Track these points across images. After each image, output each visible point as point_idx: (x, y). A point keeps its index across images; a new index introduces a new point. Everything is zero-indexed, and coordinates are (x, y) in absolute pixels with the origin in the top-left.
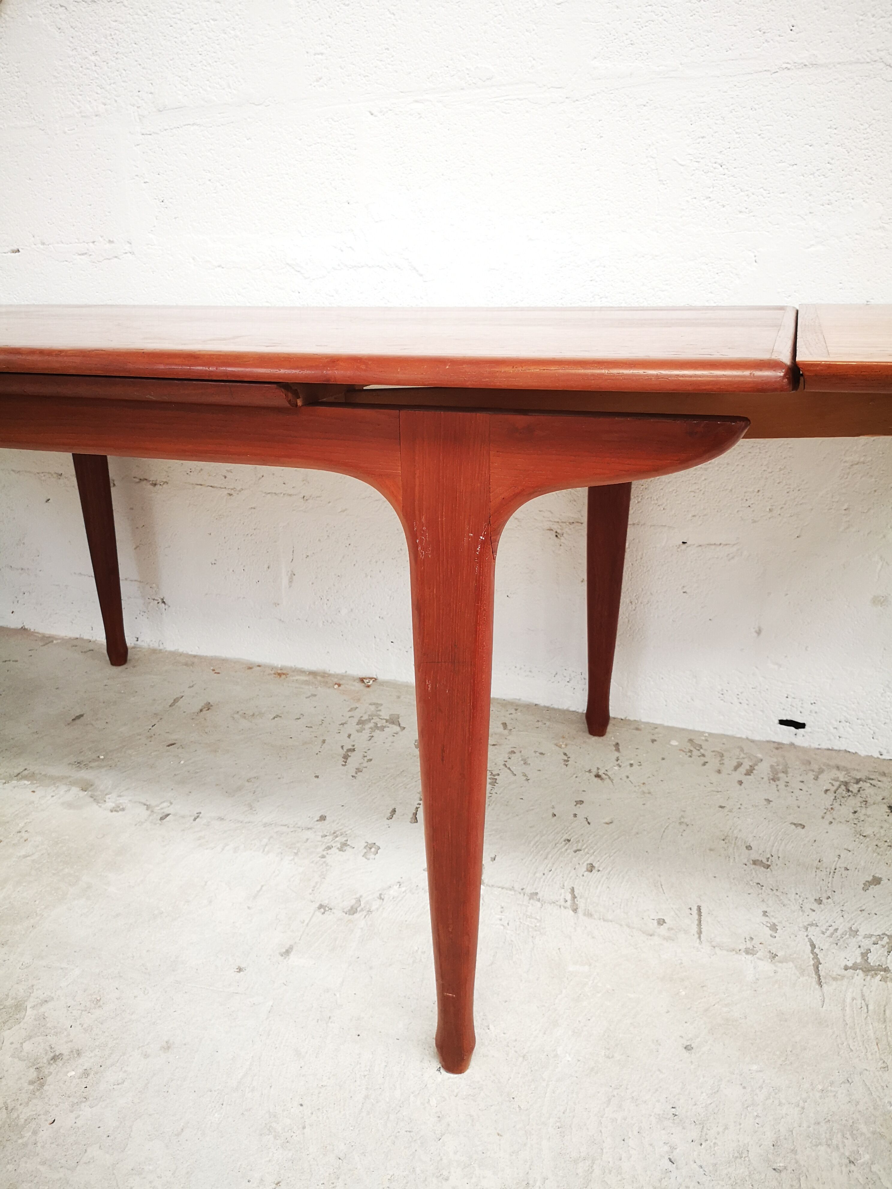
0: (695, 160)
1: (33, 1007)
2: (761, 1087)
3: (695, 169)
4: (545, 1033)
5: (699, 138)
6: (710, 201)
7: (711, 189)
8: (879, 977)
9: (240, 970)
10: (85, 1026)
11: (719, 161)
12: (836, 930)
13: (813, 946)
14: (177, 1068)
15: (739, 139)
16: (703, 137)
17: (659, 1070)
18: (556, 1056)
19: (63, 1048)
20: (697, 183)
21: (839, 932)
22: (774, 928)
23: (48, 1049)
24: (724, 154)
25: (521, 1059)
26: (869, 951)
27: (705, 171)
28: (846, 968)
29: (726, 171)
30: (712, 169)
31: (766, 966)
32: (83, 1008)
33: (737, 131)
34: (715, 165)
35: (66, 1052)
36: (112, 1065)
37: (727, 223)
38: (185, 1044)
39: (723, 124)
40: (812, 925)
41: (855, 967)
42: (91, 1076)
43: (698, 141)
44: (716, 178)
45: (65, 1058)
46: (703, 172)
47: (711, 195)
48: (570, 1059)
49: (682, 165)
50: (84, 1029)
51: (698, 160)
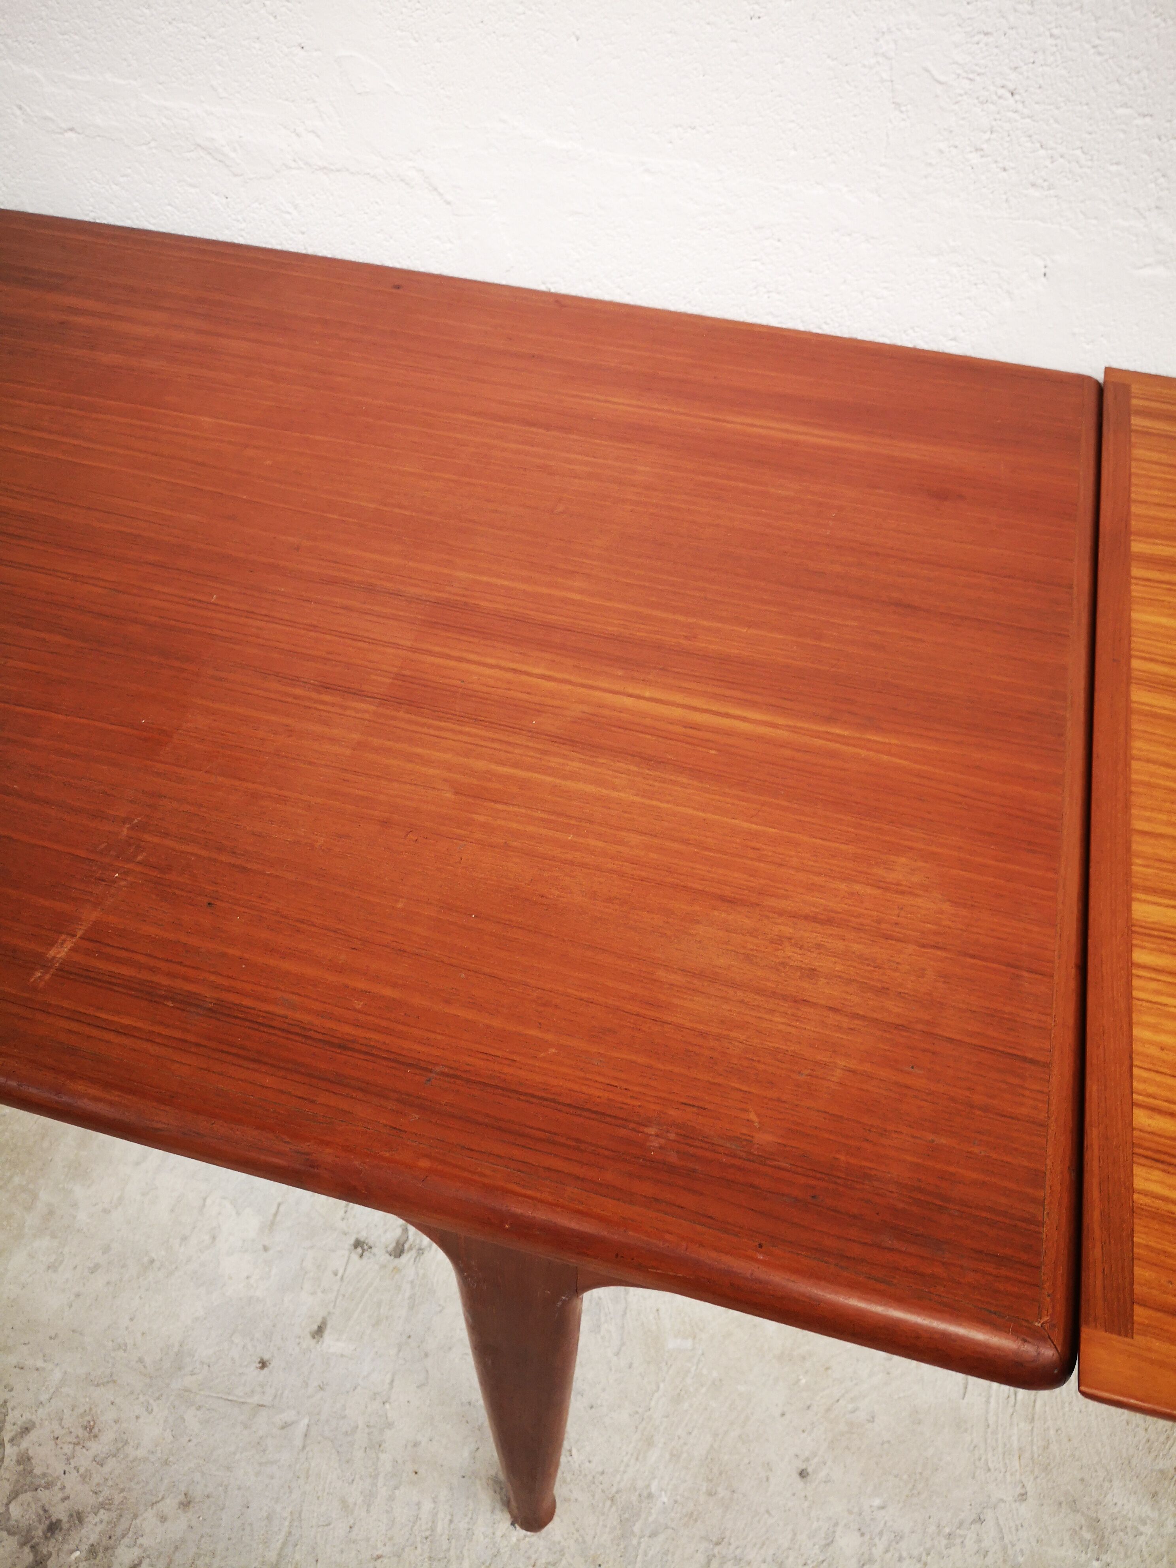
0: (964, 75)
1: (12, 1440)
2: (881, 1533)
3: (962, 92)
4: (637, 1459)
5: (979, 33)
6: (982, 156)
7: (987, 136)
9: (263, 1364)
10: (82, 1470)
11: (1011, 86)
14: (202, 1536)
15: (1054, 49)
16: (986, 34)
17: (768, 1512)
18: (650, 1496)
19: (60, 1512)
20: (963, 119)
23: (42, 1513)
24: (1021, 74)
25: (609, 1503)
27: (981, 99)
29: (1020, 106)
30: (995, 97)
32: (75, 1440)
33: (1056, 32)
34: (1001, 91)
35: (64, 1518)
36: (123, 1536)
37: (1007, 201)
38: (208, 1497)
39: (1030, 13)
42: (100, 1555)
43: (976, 39)
44: (998, 117)
45: (65, 1526)
46: (976, 101)
47: (985, 146)
48: (665, 1500)
49: (939, 82)
50: (81, 1476)
51: (971, 76)
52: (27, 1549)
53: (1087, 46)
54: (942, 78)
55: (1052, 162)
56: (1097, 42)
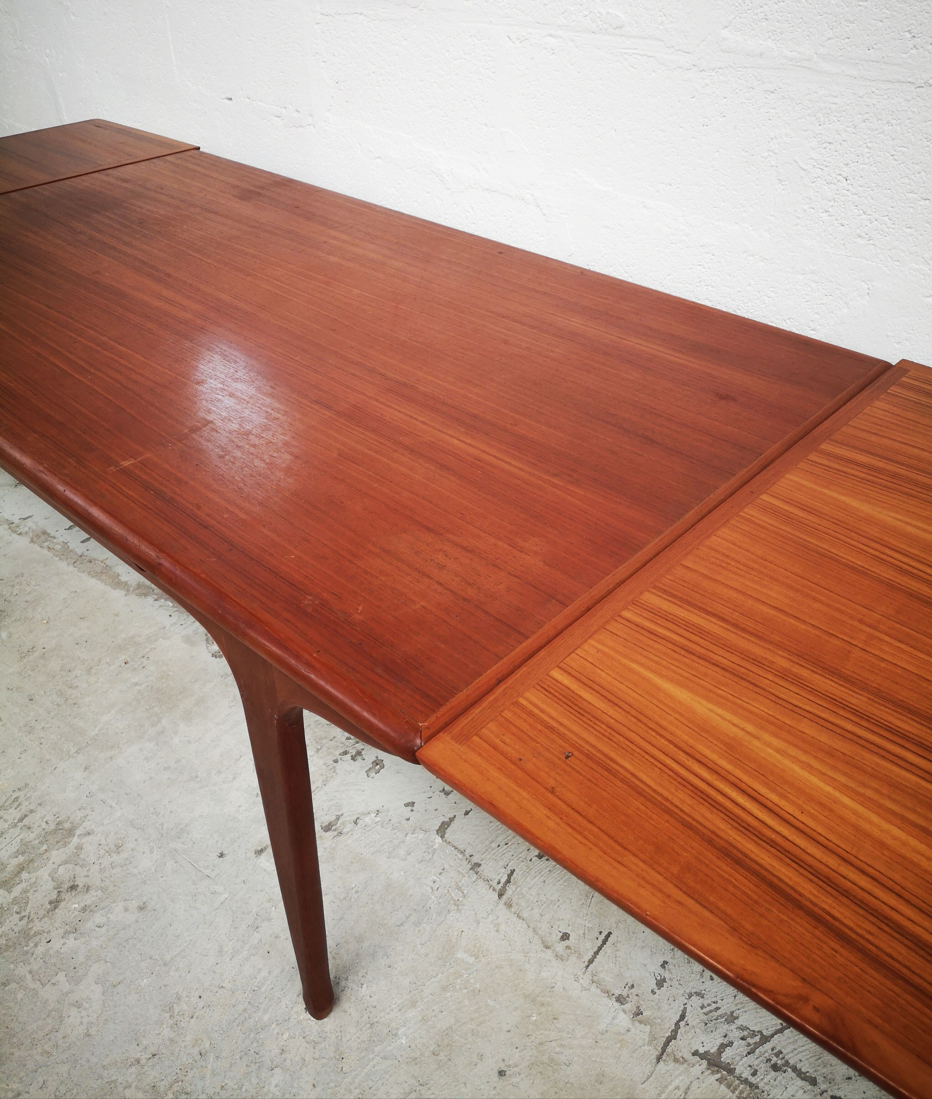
0: (818, 166)
1: (79, 836)
3: (816, 176)
4: (400, 1010)
5: (826, 142)
6: (829, 216)
7: (832, 203)
8: (718, 1076)
9: (221, 855)
11: (845, 175)
12: (718, 1008)
13: (682, 1017)
14: (140, 929)
15: (869, 155)
16: (830, 143)
17: (465, 1084)
18: (396, 1035)
19: (80, 882)
20: (817, 192)
21: (719, 1012)
22: (660, 983)
23: (72, 877)
24: (850, 168)
25: (369, 1025)
26: (730, 1044)
27: (827, 181)
28: (695, 1053)
29: (850, 188)
30: (836, 180)
31: (624, 1020)
32: (108, 850)
33: (869, 145)
34: (839, 177)
35: (81, 885)
36: (103, 909)
37: (844, 245)
38: (154, 910)
39: (854, 133)
40: (698, 994)
41: (704, 1056)
42: (87, 912)
43: (824, 146)
44: (837, 192)
45: (79, 889)
46: (825, 182)
47: (830, 210)
48: (404, 1042)
49: (804, 170)
50: (101, 869)
51: (821, 167)
52: (56, 892)
53: (888, 155)
54: (804, 167)
55: (871, 223)
56: (894, 153)
